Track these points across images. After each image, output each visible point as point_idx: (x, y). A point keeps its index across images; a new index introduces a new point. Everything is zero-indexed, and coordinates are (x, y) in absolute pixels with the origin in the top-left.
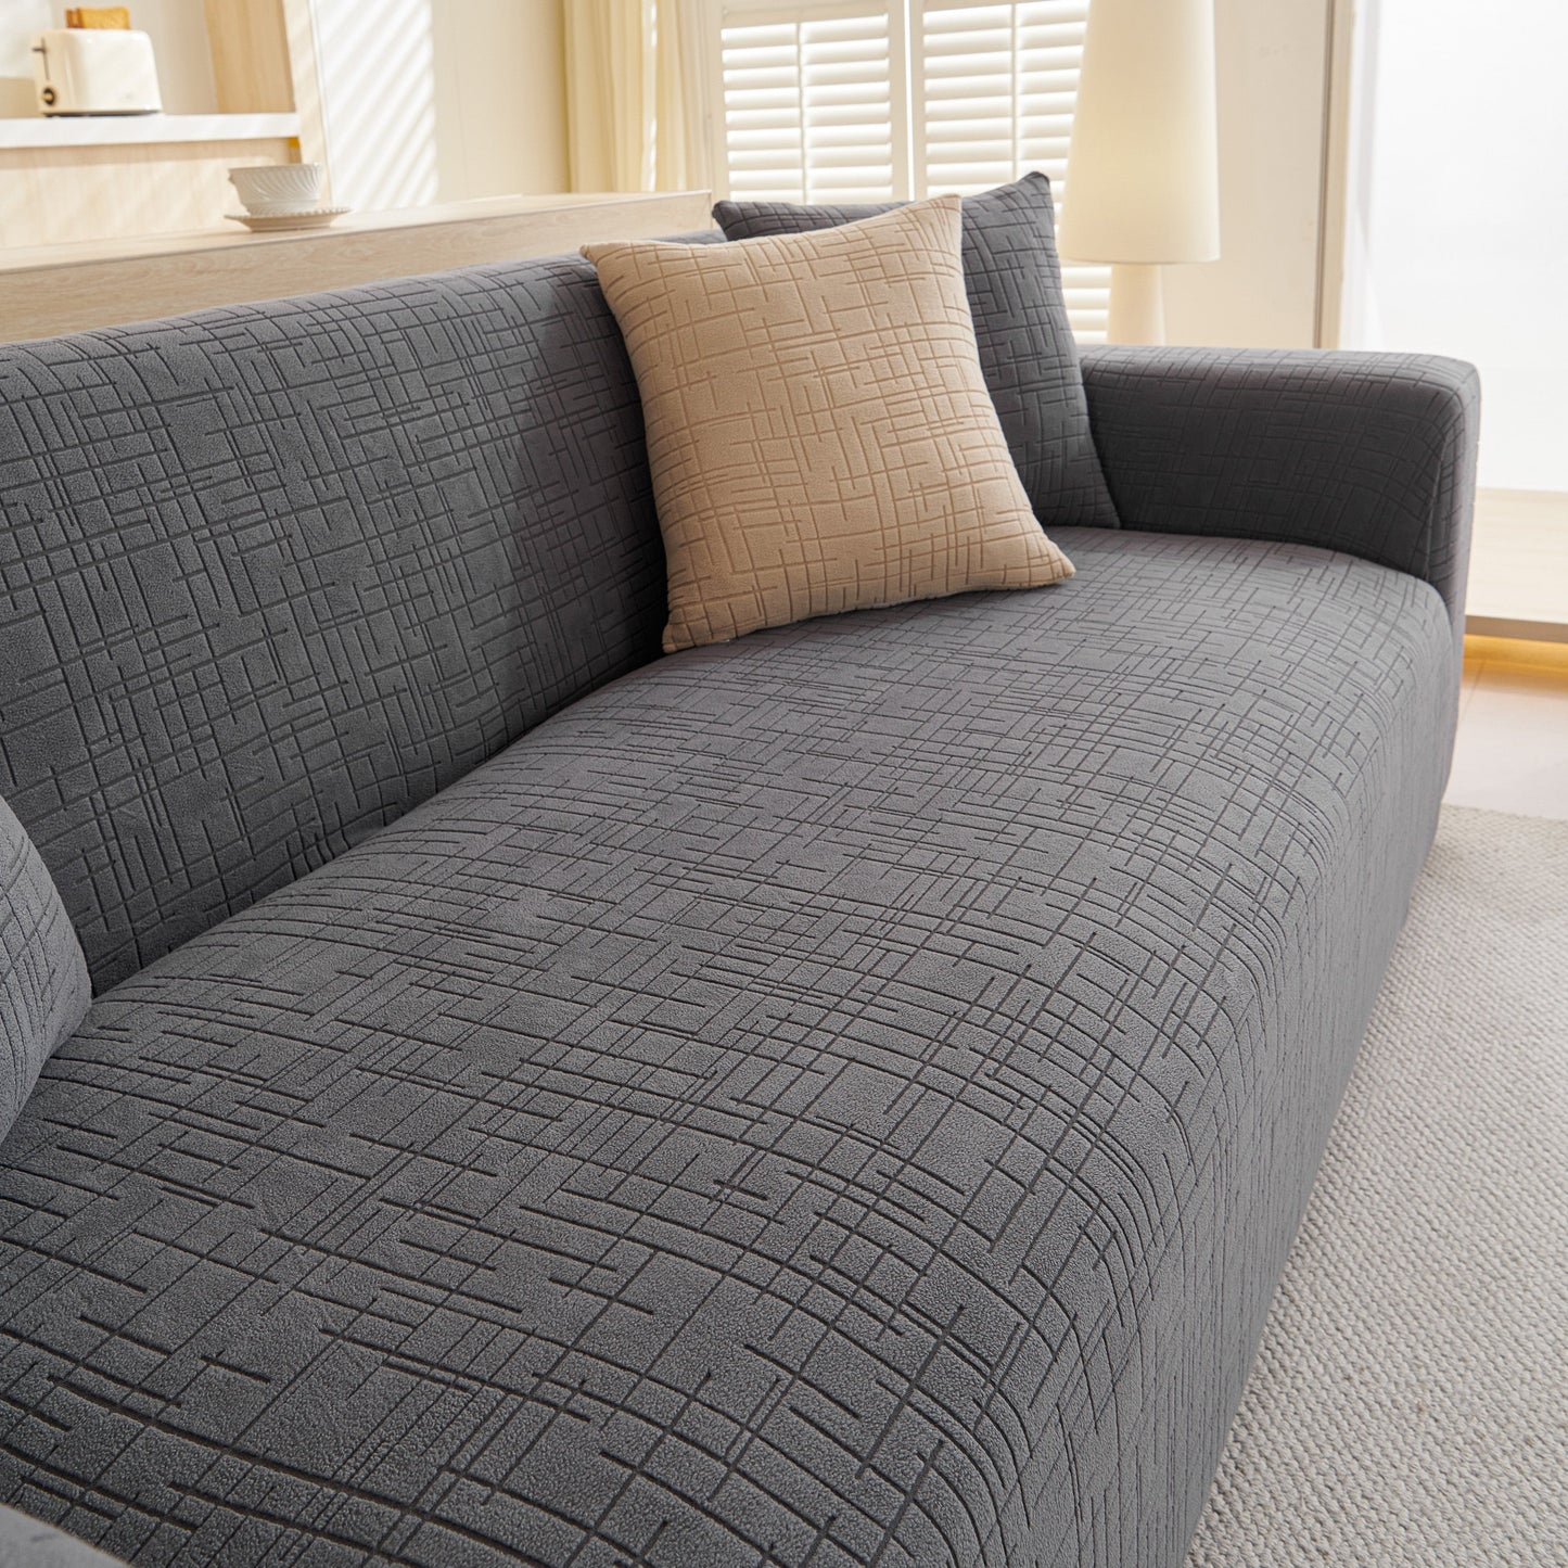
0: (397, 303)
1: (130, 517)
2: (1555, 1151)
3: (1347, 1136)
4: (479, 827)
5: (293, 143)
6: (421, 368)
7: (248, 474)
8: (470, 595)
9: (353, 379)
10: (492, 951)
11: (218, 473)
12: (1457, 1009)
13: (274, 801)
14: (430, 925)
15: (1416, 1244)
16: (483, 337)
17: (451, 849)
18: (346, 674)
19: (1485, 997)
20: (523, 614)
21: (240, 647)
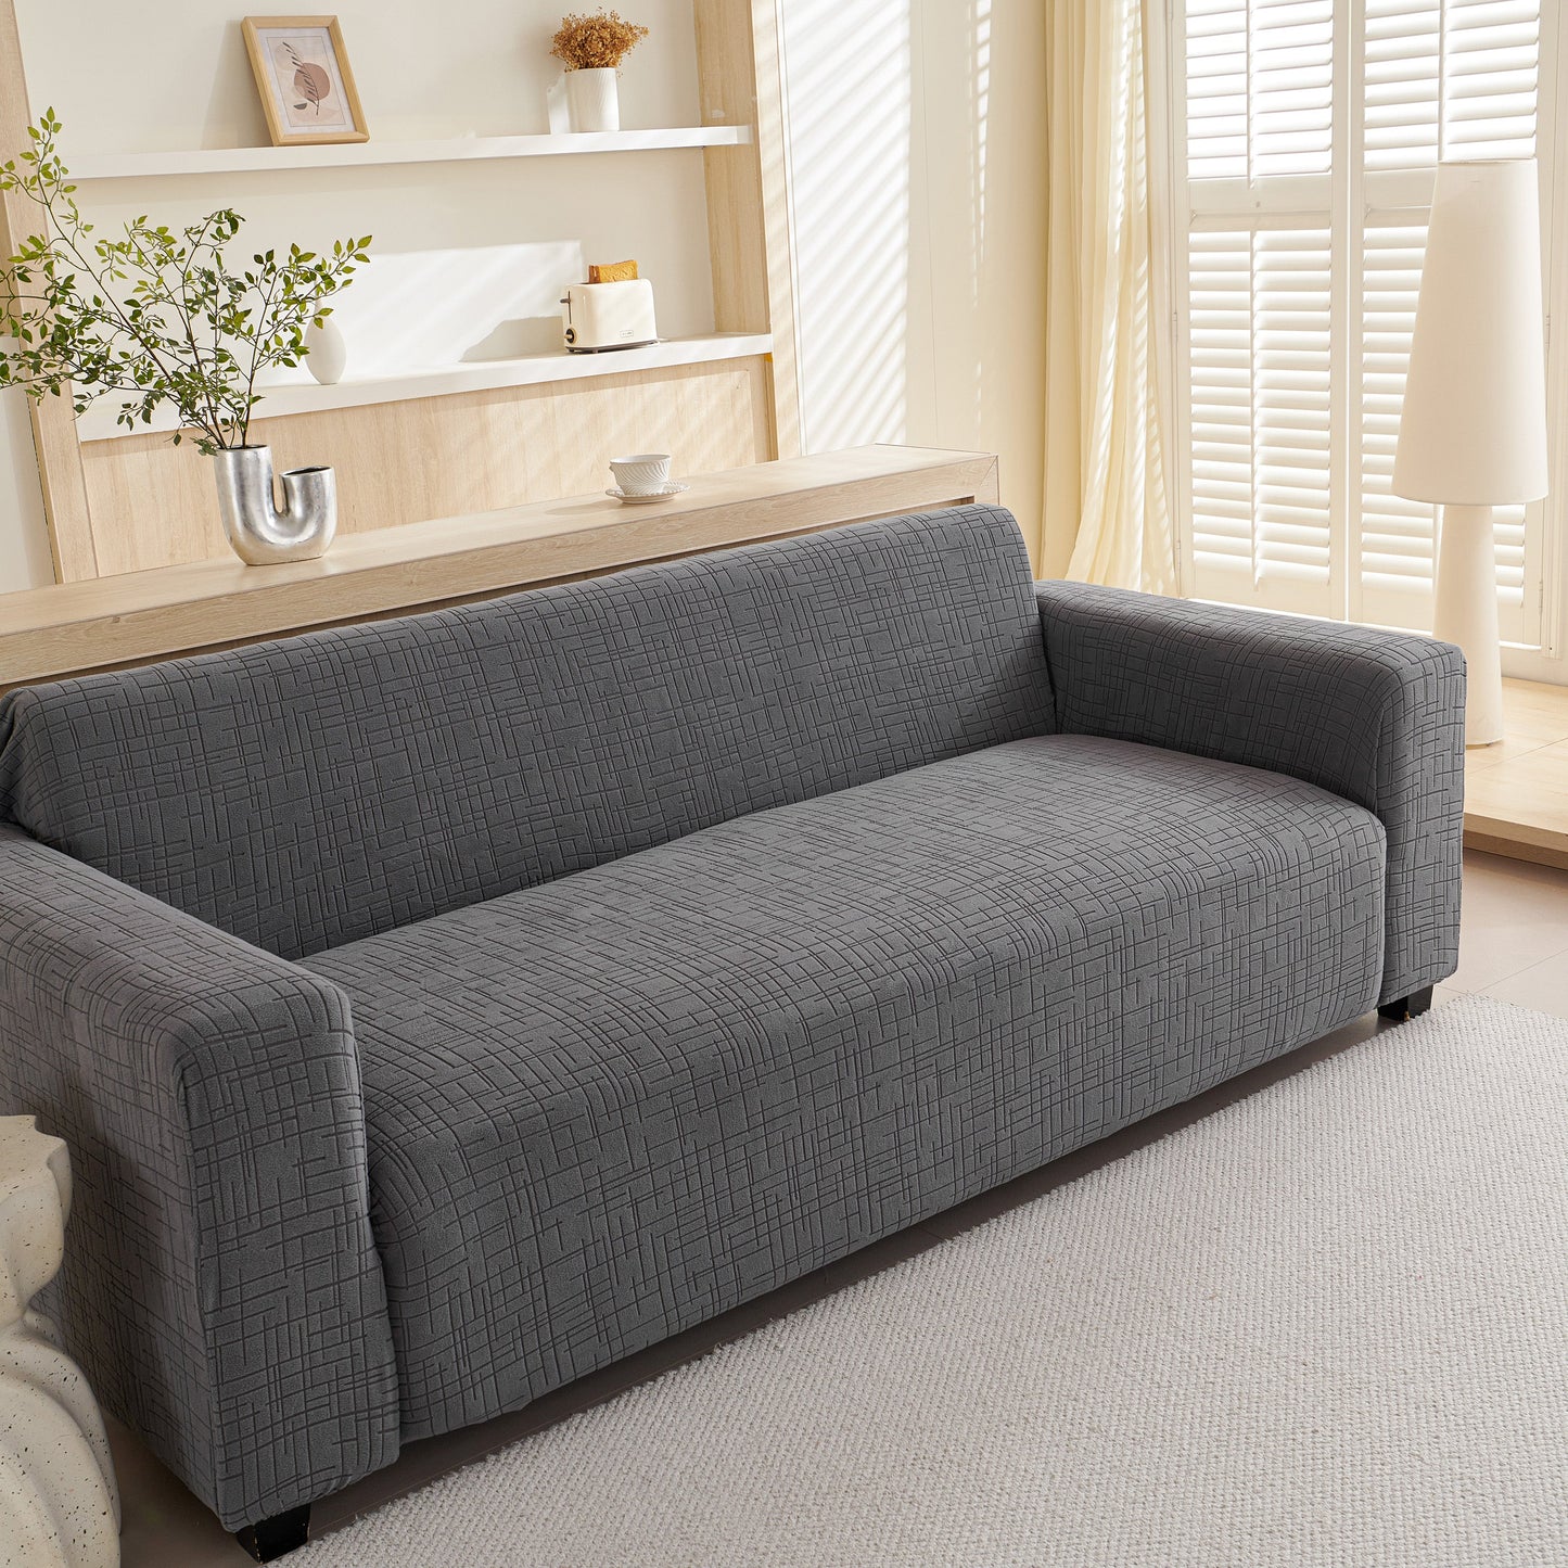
0: (633, 587)
1: (455, 706)
2: (1272, 1184)
3: (1152, 1158)
4: (597, 877)
5: (767, 357)
6: (639, 625)
7: (521, 686)
8: (652, 758)
9: (593, 634)
10: (561, 923)
11: (504, 685)
12: (1310, 1112)
13: (514, 854)
14: (545, 912)
15: (1131, 1207)
16: (687, 606)
17: (580, 885)
18: (564, 794)
19: (1339, 1108)
20: (689, 772)
21: (504, 775)
